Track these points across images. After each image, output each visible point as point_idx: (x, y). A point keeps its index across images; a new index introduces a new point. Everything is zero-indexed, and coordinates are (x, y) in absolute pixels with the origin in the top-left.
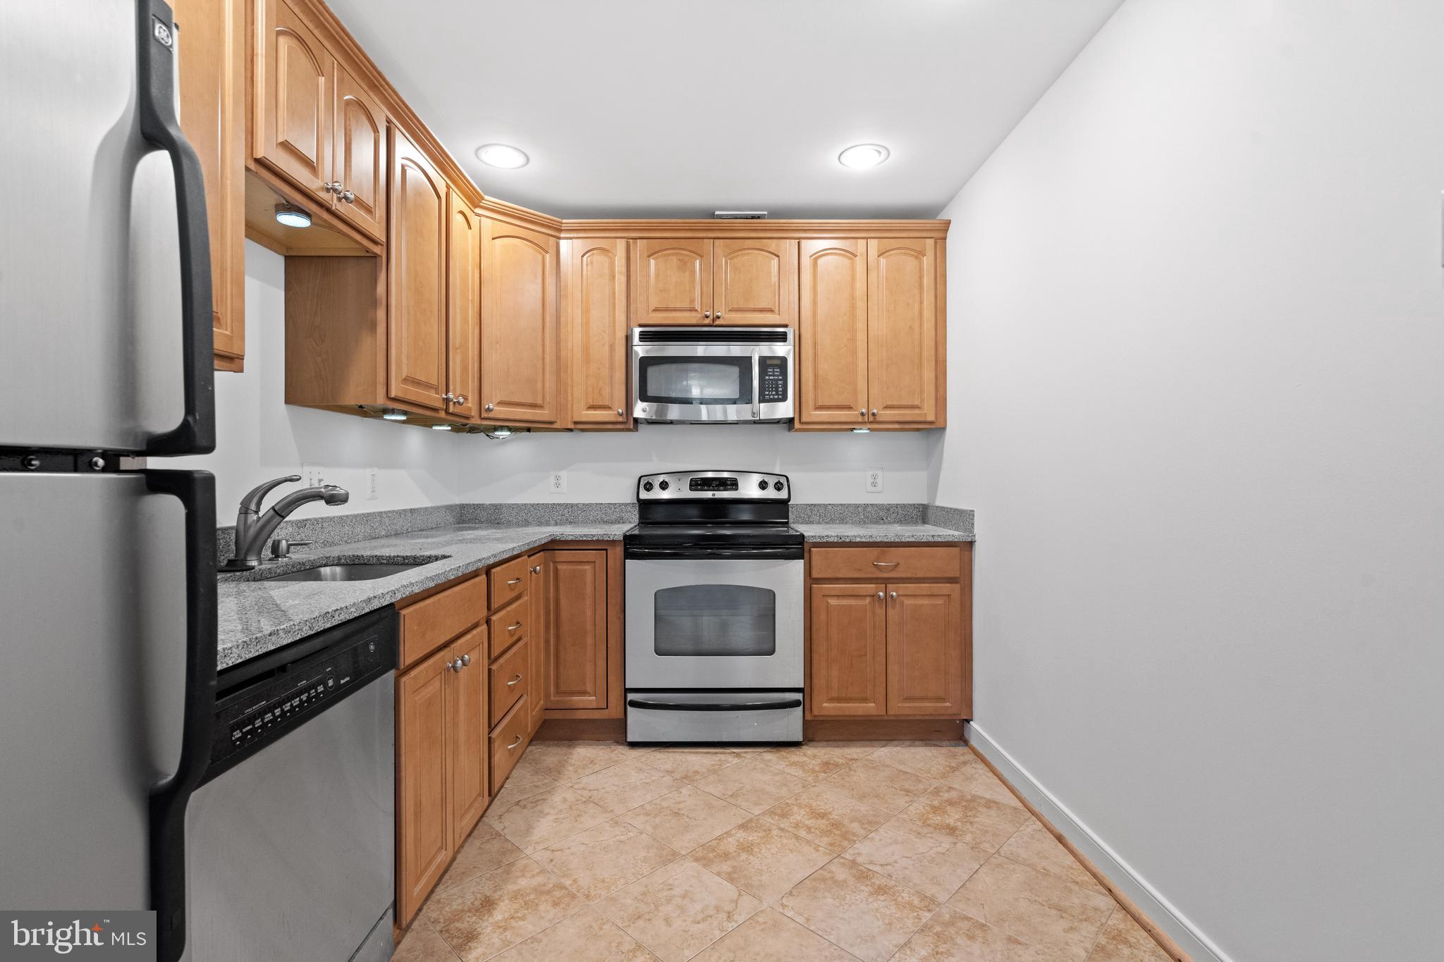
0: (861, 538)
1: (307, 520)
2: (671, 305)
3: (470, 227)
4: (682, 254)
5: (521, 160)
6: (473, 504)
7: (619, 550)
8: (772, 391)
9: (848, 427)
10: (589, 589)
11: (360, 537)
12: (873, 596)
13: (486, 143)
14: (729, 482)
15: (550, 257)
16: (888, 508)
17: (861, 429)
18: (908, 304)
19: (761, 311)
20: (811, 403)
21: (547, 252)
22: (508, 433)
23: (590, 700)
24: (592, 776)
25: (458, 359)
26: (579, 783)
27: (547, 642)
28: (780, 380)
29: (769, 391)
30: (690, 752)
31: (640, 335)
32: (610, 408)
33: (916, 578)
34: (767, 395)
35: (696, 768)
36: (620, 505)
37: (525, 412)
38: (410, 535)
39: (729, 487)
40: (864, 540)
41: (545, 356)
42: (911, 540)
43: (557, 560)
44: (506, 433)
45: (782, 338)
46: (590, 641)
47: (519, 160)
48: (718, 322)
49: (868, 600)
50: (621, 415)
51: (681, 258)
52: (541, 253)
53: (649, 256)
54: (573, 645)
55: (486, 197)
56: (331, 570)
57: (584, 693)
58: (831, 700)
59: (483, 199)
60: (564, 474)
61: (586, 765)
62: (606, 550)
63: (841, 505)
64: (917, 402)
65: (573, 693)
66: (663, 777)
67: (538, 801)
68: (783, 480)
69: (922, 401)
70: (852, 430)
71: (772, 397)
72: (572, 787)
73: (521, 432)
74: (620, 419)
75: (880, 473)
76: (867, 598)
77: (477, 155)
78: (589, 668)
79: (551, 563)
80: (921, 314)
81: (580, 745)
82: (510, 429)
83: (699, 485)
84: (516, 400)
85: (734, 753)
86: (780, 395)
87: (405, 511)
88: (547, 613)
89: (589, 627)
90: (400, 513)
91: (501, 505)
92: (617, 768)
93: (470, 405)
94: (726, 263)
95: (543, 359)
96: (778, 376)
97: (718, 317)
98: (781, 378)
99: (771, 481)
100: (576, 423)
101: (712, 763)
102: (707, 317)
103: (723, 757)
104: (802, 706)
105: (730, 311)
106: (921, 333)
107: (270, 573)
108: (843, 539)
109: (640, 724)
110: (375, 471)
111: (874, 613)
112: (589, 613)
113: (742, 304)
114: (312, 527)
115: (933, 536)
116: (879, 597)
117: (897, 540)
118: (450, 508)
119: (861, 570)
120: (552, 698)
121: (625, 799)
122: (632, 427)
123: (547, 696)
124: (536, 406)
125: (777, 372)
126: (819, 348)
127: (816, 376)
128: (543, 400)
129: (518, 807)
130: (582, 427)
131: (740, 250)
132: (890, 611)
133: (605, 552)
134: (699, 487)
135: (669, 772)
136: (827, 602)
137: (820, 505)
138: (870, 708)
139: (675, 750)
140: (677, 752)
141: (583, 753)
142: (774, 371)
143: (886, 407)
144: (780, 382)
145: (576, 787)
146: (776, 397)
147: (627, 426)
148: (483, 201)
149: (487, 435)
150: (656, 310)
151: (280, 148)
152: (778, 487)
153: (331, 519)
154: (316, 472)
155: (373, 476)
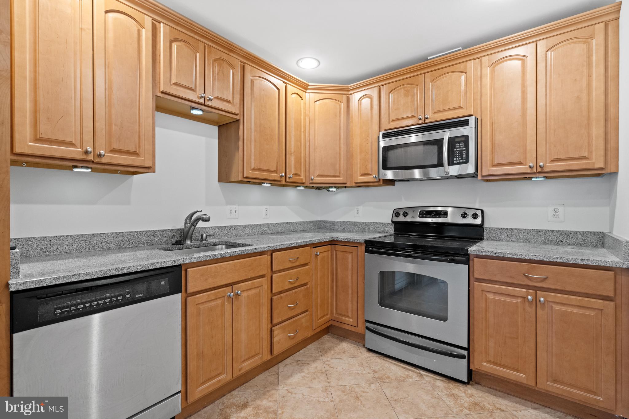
0: (512, 255)
1: (226, 226)
2: (401, 117)
3: (302, 99)
4: (407, 87)
5: (316, 63)
6: (324, 221)
7: (363, 248)
8: (459, 157)
9: (526, 177)
10: (350, 266)
11: (256, 233)
12: (524, 298)
13: (300, 58)
14: (442, 213)
15: (343, 105)
16: (568, 234)
17: (537, 177)
18: (576, 80)
19: (454, 109)
20: (489, 163)
21: (342, 102)
22: (335, 189)
23: (350, 320)
24: (338, 359)
25: (293, 158)
26: (329, 361)
27: (332, 288)
28: (464, 150)
29: (457, 158)
30: (395, 364)
31: (383, 135)
32: (371, 174)
33: (566, 291)
34: (455, 160)
35: (390, 375)
36: (385, 224)
37: (330, 179)
38: (286, 233)
39: (442, 216)
40: (515, 257)
41: (341, 152)
42: (559, 261)
43: (337, 250)
44: (334, 189)
45: (466, 123)
46: (350, 291)
47: (315, 63)
48: (427, 121)
49: (519, 300)
50: (375, 178)
51: (406, 89)
52: (339, 104)
53: (389, 93)
54: (343, 292)
55: (310, 84)
56: (221, 246)
57: (348, 317)
58: (489, 362)
59: (309, 85)
60: (360, 208)
61: (340, 353)
62: (358, 247)
63: (525, 230)
64: (584, 154)
65: (343, 315)
66: (369, 373)
67: (306, 363)
68: (479, 213)
69: (590, 152)
70: (530, 178)
71: (458, 161)
72: (324, 362)
73: (341, 188)
74: (376, 180)
75: (561, 209)
76: (519, 298)
77: (298, 65)
78: (350, 305)
79: (334, 251)
80: (589, 85)
81: (347, 341)
82: (335, 187)
83: (424, 214)
84: (326, 174)
85: (420, 373)
86: (464, 159)
87: (283, 223)
88: (332, 274)
89: (350, 284)
90: (280, 224)
91: (334, 221)
92: (352, 360)
93: (302, 178)
94: (432, 85)
95: (340, 153)
96: (462, 148)
97: (427, 118)
98: (464, 149)
99: (470, 213)
100: (356, 183)
101: (402, 375)
102: (420, 119)
103: (411, 373)
104: (466, 359)
105: (434, 113)
106: (589, 101)
107: (191, 246)
108: (498, 254)
109: (372, 340)
110: (268, 207)
111: (524, 309)
112: (350, 277)
113: (442, 108)
114: (229, 229)
115: (582, 260)
116: (528, 299)
117: (545, 259)
118: (313, 222)
119: (513, 278)
120: (334, 315)
121: (341, 378)
122: (382, 184)
123: (332, 313)
124: (336, 176)
125: (462, 145)
126: (495, 126)
127: (493, 144)
128: (340, 173)
129: (296, 363)
130: (358, 185)
131: (441, 75)
132: (539, 312)
133: (357, 248)
134: (424, 216)
135: (375, 372)
136: (486, 296)
137: (507, 229)
138: (521, 377)
139: (388, 360)
140: (388, 361)
141: (345, 346)
142: (460, 145)
143: (554, 161)
144: (464, 152)
145: (327, 363)
146: (461, 161)
147: (380, 184)
148: (309, 86)
149: (327, 190)
150: (393, 121)
151: (174, 85)
152: (475, 216)
153: (239, 226)
154: (234, 208)
155: (266, 209)
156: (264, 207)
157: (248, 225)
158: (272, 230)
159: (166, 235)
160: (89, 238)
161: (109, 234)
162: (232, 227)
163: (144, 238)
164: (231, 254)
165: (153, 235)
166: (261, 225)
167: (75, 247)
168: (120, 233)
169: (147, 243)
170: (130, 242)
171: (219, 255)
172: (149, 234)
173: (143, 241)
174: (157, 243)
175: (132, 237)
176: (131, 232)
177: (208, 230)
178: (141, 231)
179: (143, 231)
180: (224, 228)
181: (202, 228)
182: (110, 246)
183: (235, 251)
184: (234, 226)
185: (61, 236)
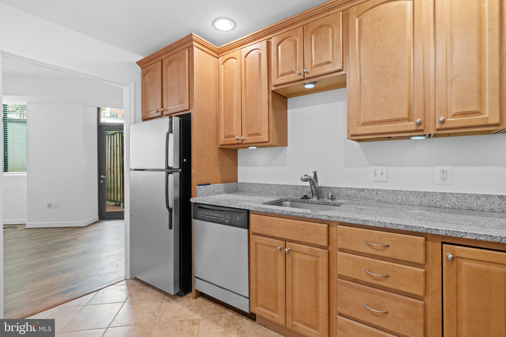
110: (447, 168)
153: (384, 191)
154: (379, 169)
155: (443, 172)
156: (438, 169)
157: (401, 191)
158: (454, 203)
159: (305, 190)
160: (264, 186)
161: (273, 185)
162: (373, 190)
163: (291, 190)
164: (280, 212)
165: (297, 189)
166: (426, 193)
167: (259, 190)
168: (278, 185)
169: (293, 194)
170: (283, 191)
171: (269, 210)
172: (294, 188)
173: (290, 192)
174: (299, 195)
175: (284, 188)
176: (284, 185)
177: (343, 190)
178: (289, 185)
179: (291, 185)
180: (363, 190)
181: (337, 187)
182: (273, 193)
183: (284, 210)
184: (377, 189)
185: (254, 183)
